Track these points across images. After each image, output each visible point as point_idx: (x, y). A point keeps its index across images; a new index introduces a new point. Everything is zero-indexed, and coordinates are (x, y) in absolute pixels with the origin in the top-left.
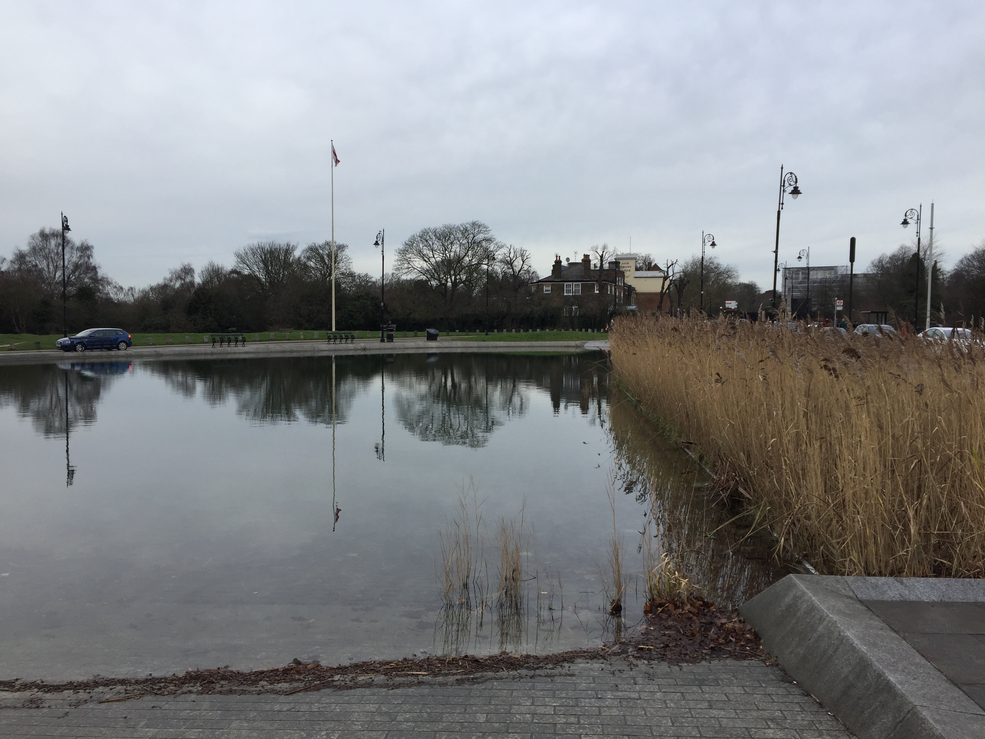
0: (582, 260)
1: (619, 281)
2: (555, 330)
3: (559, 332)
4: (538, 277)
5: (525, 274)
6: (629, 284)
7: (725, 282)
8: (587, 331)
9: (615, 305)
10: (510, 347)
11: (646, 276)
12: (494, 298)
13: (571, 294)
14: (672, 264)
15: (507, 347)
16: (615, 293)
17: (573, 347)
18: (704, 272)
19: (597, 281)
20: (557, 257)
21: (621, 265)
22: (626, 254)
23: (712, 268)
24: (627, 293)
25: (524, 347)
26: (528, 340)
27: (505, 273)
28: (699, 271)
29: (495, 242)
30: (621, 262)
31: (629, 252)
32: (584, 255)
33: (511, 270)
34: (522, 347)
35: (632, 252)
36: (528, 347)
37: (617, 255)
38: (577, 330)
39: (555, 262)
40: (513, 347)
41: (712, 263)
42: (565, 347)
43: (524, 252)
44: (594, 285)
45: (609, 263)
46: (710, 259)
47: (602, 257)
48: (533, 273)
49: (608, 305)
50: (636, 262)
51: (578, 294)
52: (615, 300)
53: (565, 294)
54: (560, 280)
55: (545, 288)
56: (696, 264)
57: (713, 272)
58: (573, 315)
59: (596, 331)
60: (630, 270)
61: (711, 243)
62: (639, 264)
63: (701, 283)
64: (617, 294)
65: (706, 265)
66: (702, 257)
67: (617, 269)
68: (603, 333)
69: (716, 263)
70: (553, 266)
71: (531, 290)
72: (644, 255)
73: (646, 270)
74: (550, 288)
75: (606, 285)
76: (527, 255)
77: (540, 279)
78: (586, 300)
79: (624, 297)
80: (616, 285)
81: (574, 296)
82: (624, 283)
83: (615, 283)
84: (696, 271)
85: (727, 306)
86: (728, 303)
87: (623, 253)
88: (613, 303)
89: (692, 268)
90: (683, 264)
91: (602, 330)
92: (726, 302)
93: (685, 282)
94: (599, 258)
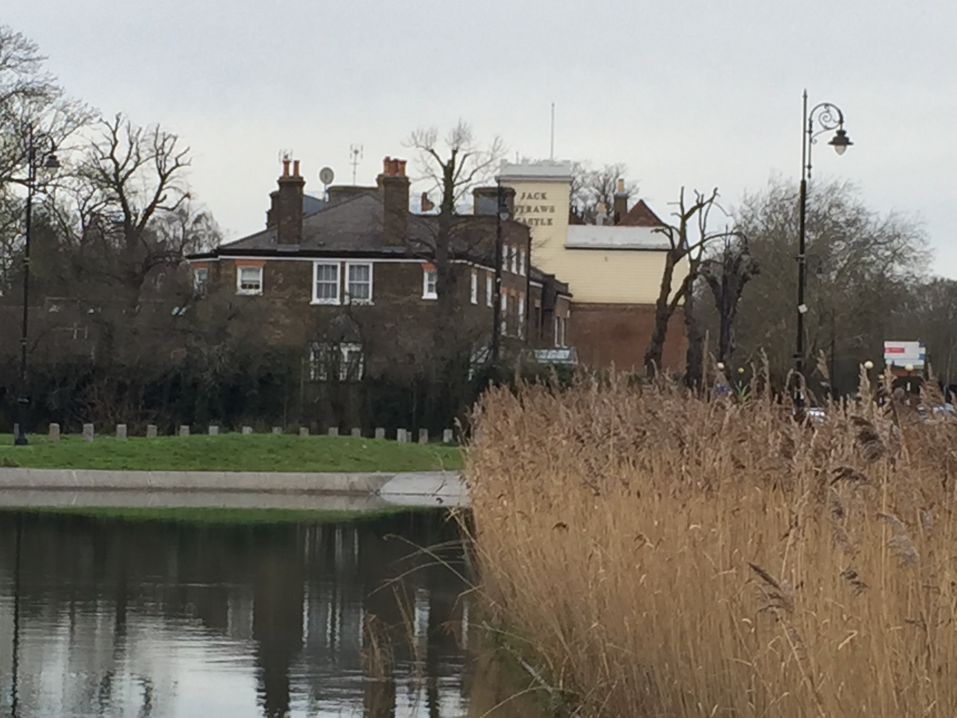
0: (380, 179)
1: (510, 257)
2: (276, 431)
3: (291, 438)
4: (216, 235)
5: (170, 221)
6: (547, 271)
7: (882, 275)
8: (391, 435)
9: (494, 347)
10: (107, 489)
11: (606, 242)
12: (54, 309)
13: (337, 302)
14: (700, 205)
15: (96, 489)
16: (497, 303)
17: (340, 493)
18: (810, 236)
19: (430, 256)
20: (286, 163)
21: (517, 200)
22: (539, 164)
23: (836, 224)
24: (538, 304)
25: (160, 490)
26: (175, 466)
27: (96, 216)
28: (793, 230)
29: (59, 102)
30: (519, 189)
31: (548, 157)
32: (387, 161)
33: (117, 207)
34: (151, 489)
35: (559, 158)
36: (175, 490)
37: (505, 164)
38: (356, 431)
39: (281, 182)
40: (115, 489)
41: (838, 206)
42: (311, 492)
43: (168, 144)
44: (419, 270)
45: (477, 192)
46: (832, 190)
47: (449, 169)
48: (198, 220)
49: (469, 347)
50: (573, 191)
51: (361, 301)
52: (497, 325)
53: (315, 300)
54: (296, 248)
55: (241, 277)
56: (782, 207)
57: (842, 239)
58: (342, 377)
59: (424, 438)
60: (550, 222)
61: (834, 134)
62: (585, 199)
63: (797, 273)
64: (504, 306)
65: (816, 214)
66: (804, 183)
67: (504, 217)
68: (449, 444)
69: (850, 204)
70: (274, 196)
71: (188, 284)
72: (602, 170)
73: (605, 222)
74: (260, 278)
75: (464, 271)
76: (175, 153)
77: (223, 242)
78: (389, 325)
79: (527, 315)
80: (498, 274)
81: (347, 309)
82: (529, 267)
83: (498, 265)
84: (783, 232)
85: (889, 358)
86: (892, 350)
87: (525, 161)
88: (490, 336)
89: (770, 219)
90: (738, 205)
91: (448, 436)
92: (888, 345)
93: (743, 269)
94: (440, 174)
